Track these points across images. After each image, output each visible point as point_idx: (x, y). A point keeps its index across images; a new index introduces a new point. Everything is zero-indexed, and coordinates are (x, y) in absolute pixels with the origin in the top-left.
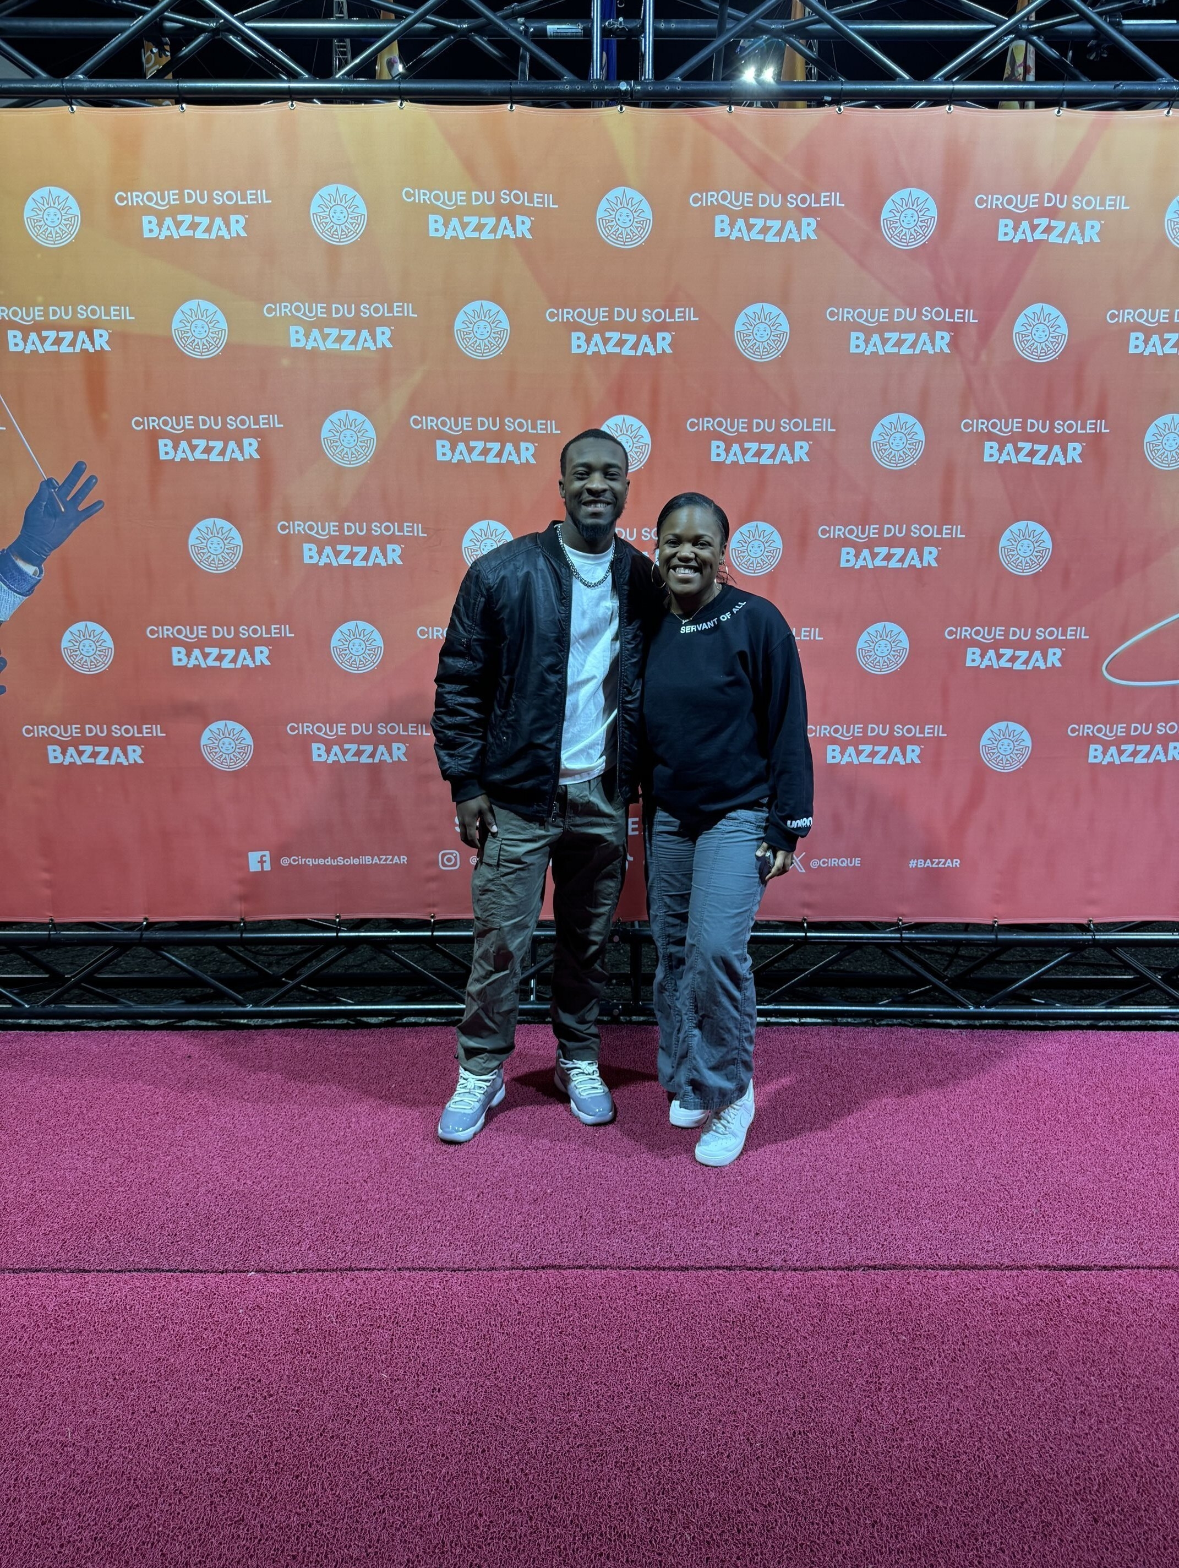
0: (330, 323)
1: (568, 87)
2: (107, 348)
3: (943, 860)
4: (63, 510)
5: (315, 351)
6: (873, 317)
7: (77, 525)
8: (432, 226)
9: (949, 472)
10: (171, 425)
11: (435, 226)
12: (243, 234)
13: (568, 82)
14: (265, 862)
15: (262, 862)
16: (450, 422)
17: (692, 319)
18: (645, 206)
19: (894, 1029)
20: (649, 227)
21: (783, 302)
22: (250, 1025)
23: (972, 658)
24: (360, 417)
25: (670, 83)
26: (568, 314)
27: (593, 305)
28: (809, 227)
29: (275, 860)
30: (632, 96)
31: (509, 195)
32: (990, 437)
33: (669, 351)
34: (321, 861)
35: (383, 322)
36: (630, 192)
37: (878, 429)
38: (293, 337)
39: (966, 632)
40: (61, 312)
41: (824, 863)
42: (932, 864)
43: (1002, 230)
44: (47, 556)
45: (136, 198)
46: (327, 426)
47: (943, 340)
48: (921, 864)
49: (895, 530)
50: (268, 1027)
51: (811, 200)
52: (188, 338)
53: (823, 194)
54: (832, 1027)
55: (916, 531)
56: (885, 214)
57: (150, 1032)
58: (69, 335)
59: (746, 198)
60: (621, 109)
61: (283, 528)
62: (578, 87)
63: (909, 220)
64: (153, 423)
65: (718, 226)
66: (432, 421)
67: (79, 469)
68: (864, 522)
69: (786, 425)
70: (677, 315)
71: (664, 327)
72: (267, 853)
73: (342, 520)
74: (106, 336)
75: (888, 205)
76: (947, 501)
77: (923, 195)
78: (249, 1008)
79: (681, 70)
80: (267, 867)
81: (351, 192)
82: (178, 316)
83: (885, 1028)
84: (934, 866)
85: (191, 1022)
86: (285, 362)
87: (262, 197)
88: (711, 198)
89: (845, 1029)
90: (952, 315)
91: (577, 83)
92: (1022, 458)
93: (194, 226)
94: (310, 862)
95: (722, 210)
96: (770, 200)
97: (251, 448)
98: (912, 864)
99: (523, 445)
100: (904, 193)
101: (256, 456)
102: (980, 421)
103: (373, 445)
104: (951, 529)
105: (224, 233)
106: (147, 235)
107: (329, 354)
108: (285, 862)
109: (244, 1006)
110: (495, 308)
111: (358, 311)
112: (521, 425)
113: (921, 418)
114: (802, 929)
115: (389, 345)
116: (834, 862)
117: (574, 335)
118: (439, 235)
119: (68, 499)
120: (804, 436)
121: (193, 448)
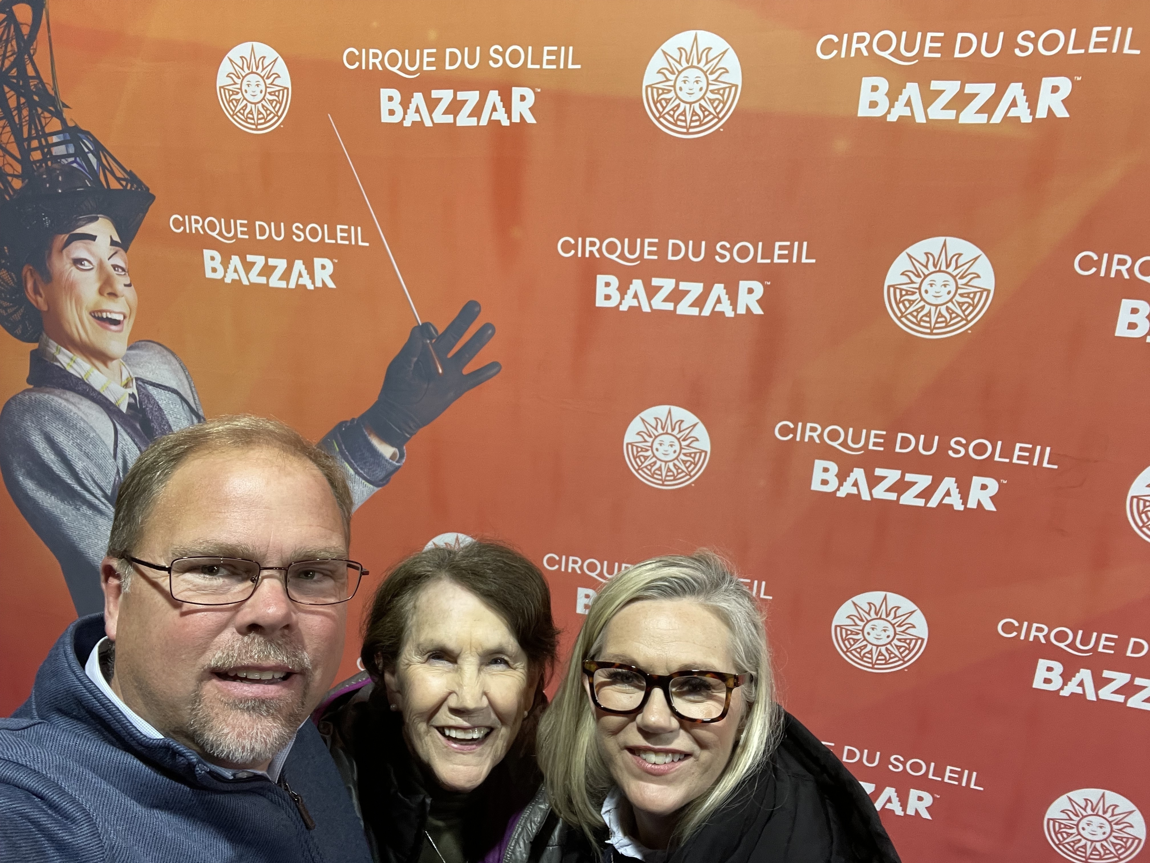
0: (948, 69)
2: (530, 119)
4: (440, 371)
5: (904, 123)
7: (458, 396)
10: (620, 252)
35: (1060, 66)
38: (865, 97)
40: (462, 56)
44: (411, 435)
58: (472, 97)
61: (785, 430)
64: (592, 247)
66: (1122, 262)
67: (468, 312)
73: (894, 428)
74: (531, 99)
97: (750, 296)
101: (757, 310)
111: (1010, 44)
115: (1062, 113)
119: (450, 355)
121: (652, 292)
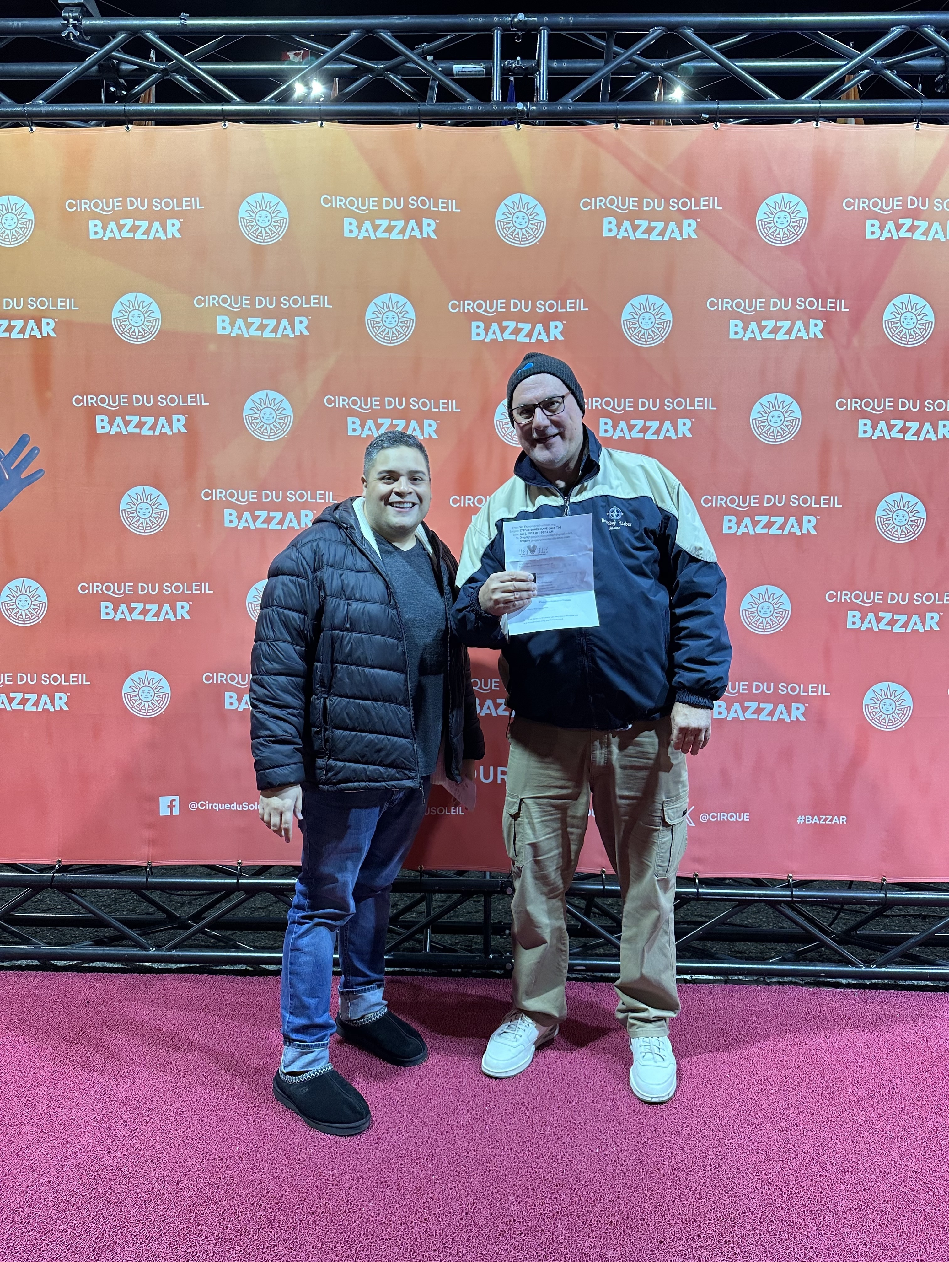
0: (254, 313)
1: (470, 108)
2: (53, 335)
3: (831, 817)
4: (7, 477)
5: (239, 337)
6: (750, 307)
7: (19, 491)
8: (347, 228)
9: (825, 449)
10: (108, 402)
11: (349, 227)
12: (178, 235)
13: (470, 105)
14: (174, 806)
15: (171, 806)
16: (361, 401)
17: (582, 309)
18: (540, 210)
19: (786, 987)
20: (543, 228)
21: (666, 294)
22: (154, 968)
23: (853, 620)
24: (279, 397)
25: (562, 104)
26: (469, 306)
27: (491, 297)
28: (690, 228)
29: (183, 806)
30: (528, 115)
31: (417, 201)
32: (864, 415)
33: (560, 338)
34: (227, 806)
35: (301, 312)
36: (526, 198)
37: (757, 407)
38: (220, 325)
39: (846, 596)
40: (13, 303)
41: (713, 817)
42: (820, 820)
43: (869, 229)
45: (84, 205)
46: (249, 404)
47: (816, 328)
48: (809, 820)
49: (775, 500)
50: (169, 971)
51: (691, 205)
52: (125, 326)
53: (702, 199)
54: (724, 986)
55: (795, 501)
56: (760, 216)
57: (56, 974)
58: (20, 324)
59: (631, 203)
60: (518, 127)
61: (206, 495)
62: (480, 108)
63: (782, 220)
64: (92, 400)
65: (606, 227)
66: (344, 400)
67: (23, 441)
68: (745, 493)
69: (670, 404)
70: (568, 305)
71: (556, 316)
72: (177, 798)
73: (260, 489)
74: (53, 324)
75: (763, 208)
76: (824, 474)
77: (795, 199)
78: (152, 951)
79: (572, 94)
80: (176, 812)
81: (275, 199)
82: (118, 307)
83: (777, 987)
84: (821, 822)
85: (97, 964)
86: (212, 347)
87: (196, 203)
88: (600, 203)
89: (737, 987)
90: (824, 305)
91: (479, 105)
92: (895, 434)
93: (134, 229)
94: (217, 807)
95: (610, 213)
96: (653, 204)
97: (179, 423)
98: (800, 820)
99: (426, 422)
100: (777, 197)
101: (184, 431)
102: (854, 400)
103: (290, 422)
104: (829, 500)
105: (161, 234)
106: (92, 236)
107: (252, 341)
108: (193, 806)
109: (146, 949)
110: (402, 300)
111: (279, 302)
112: (424, 404)
113: (797, 398)
114: (695, 886)
115: (306, 333)
116: (722, 817)
117: (474, 324)
118: (353, 235)
119: (12, 468)
120: (686, 414)
121: (127, 423)
